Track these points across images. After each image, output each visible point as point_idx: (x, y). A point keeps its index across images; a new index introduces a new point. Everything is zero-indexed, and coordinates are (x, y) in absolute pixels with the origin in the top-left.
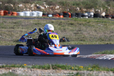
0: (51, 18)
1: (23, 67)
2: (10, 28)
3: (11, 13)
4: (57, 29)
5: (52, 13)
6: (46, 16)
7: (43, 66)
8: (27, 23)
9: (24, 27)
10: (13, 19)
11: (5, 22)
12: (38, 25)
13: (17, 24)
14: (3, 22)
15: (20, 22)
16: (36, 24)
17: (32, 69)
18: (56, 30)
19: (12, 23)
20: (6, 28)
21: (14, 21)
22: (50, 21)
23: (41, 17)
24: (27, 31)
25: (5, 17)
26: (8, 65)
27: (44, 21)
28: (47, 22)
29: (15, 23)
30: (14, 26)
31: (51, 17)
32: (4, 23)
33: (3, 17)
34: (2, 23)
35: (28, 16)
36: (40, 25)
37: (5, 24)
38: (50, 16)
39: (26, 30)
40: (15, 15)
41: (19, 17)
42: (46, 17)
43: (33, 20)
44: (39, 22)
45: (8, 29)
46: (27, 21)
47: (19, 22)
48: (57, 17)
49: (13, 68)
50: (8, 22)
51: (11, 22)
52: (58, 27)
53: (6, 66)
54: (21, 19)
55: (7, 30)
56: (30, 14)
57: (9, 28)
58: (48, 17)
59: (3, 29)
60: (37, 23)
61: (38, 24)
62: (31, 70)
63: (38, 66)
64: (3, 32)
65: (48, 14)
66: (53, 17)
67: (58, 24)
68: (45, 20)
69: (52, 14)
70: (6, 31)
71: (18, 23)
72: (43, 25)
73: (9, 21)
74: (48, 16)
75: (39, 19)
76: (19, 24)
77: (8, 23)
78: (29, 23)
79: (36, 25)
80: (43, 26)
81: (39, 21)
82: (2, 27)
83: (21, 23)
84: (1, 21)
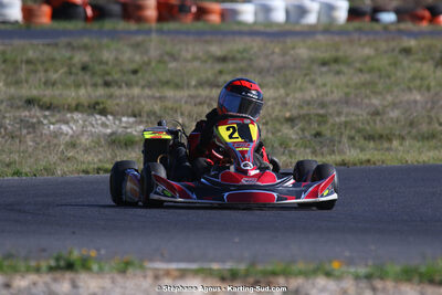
0: (393, 28)
1: (328, 274)
2: (201, 84)
3: (194, 9)
4: (433, 84)
5: (395, 4)
6: (367, 19)
7: (423, 269)
8: (278, 60)
9: (269, 79)
10: (208, 38)
11: (173, 57)
12: (335, 67)
13: (231, 66)
14: (161, 56)
15: (245, 55)
16: (324, 63)
17: (379, 284)
18: (428, 89)
19: (205, 62)
20: (177, 86)
21: (216, 50)
22: (393, 44)
23: (341, 26)
24: (288, 100)
25: (169, 32)
26: (260, 267)
27: (363, 46)
28: (376, 50)
29: (223, 59)
30: (221, 72)
31: (392, 23)
32: (166, 58)
33: (160, 32)
34: (160, 61)
35: (278, 25)
36: (344, 68)
37: (172, 65)
38: (388, 17)
39: (282, 91)
40: (215, 18)
41: (236, 28)
42: (365, 23)
43: (310, 42)
44: (341, 54)
45: (193, 92)
46: (277, 50)
47: (239, 56)
48: (424, 25)
49: (281, 280)
50: (189, 56)
51: (200, 54)
52: (434, 72)
53: (247, 270)
54: (247, 39)
55: (191, 97)
56: (287, 12)
57: (193, 83)
58: (376, 26)
59: (169, 93)
60: (326, 55)
61: (336, 60)
62: (374, 289)
63: (398, 268)
64: (169, 104)
65: (377, 10)
66: (403, 26)
67: (432, 58)
68: (364, 39)
69: (398, 12)
70: (186, 102)
71: (233, 59)
72: (358, 65)
73: (190, 48)
74: (375, 19)
75: (337, 38)
76: (243, 64)
77: (186, 61)
78: (288, 58)
79: (324, 69)
80: (361, 71)
81: (337, 50)
82: (164, 79)
83: (251, 60)
84: (154, 53)
